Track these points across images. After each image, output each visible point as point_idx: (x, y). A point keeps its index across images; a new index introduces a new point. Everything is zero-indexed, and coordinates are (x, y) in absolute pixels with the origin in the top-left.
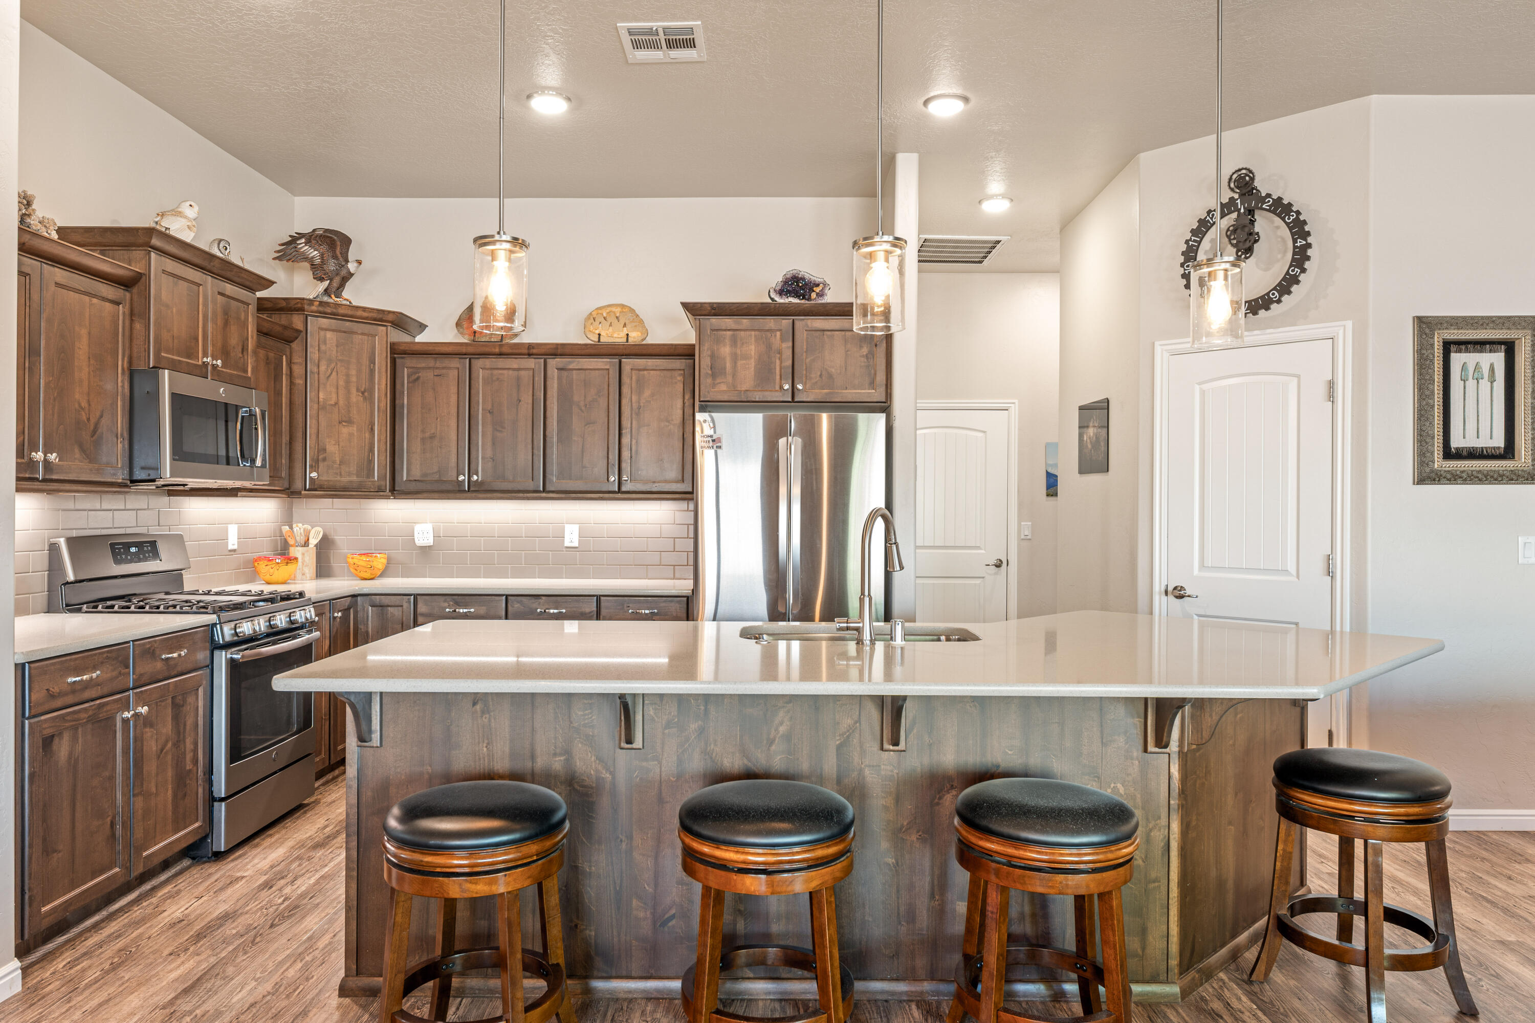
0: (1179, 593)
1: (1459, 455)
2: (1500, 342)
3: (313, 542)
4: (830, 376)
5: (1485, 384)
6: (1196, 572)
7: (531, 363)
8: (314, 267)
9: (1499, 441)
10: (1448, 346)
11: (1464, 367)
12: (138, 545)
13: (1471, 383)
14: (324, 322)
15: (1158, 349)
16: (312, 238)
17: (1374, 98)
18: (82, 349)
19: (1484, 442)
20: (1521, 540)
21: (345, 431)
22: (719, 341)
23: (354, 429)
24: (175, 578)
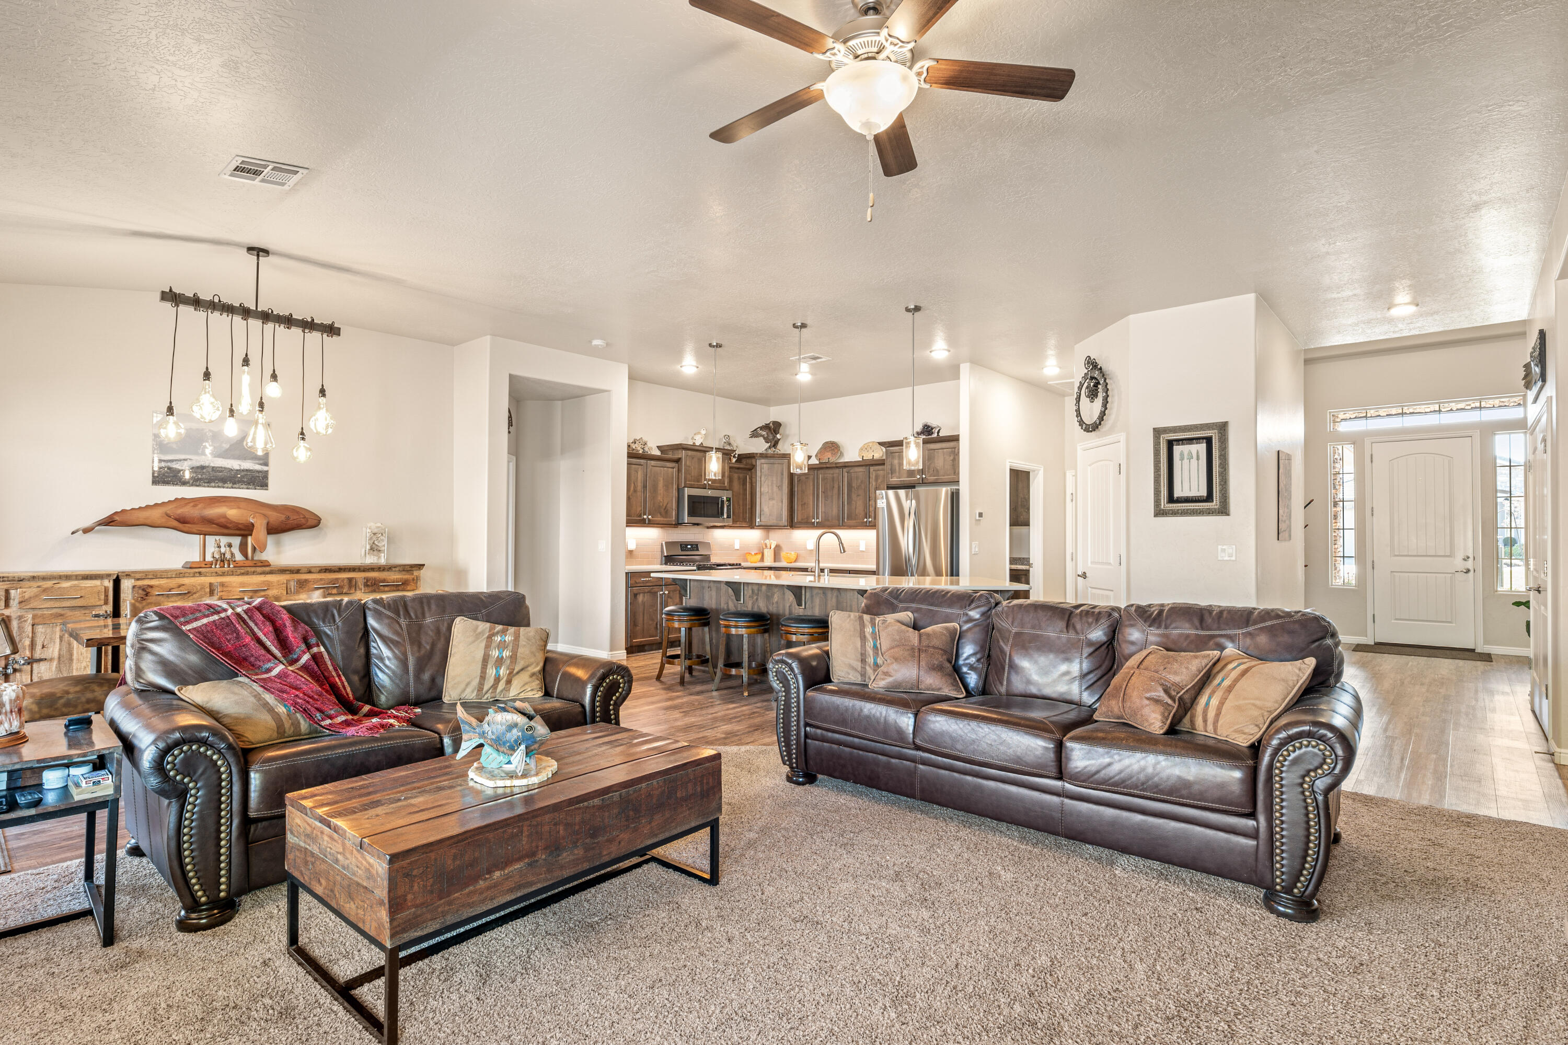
0: (1084, 576)
1: (1180, 500)
2: (1203, 438)
3: (773, 547)
4: (937, 471)
5: (1194, 461)
6: (1089, 564)
7: (837, 471)
8: (764, 438)
9: (1203, 492)
10: (1170, 444)
11: (1182, 454)
12: (692, 545)
13: (1186, 461)
14: (763, 461)
15: (1079, 448)
16: (761, 428)
17: (1131, 316)
18: (661, 484)
19: (1193, 493)
20: (1220, 547)
21: (771, 503)
22: (893, 458)
23: (774, 502)
24: (707, 558)
